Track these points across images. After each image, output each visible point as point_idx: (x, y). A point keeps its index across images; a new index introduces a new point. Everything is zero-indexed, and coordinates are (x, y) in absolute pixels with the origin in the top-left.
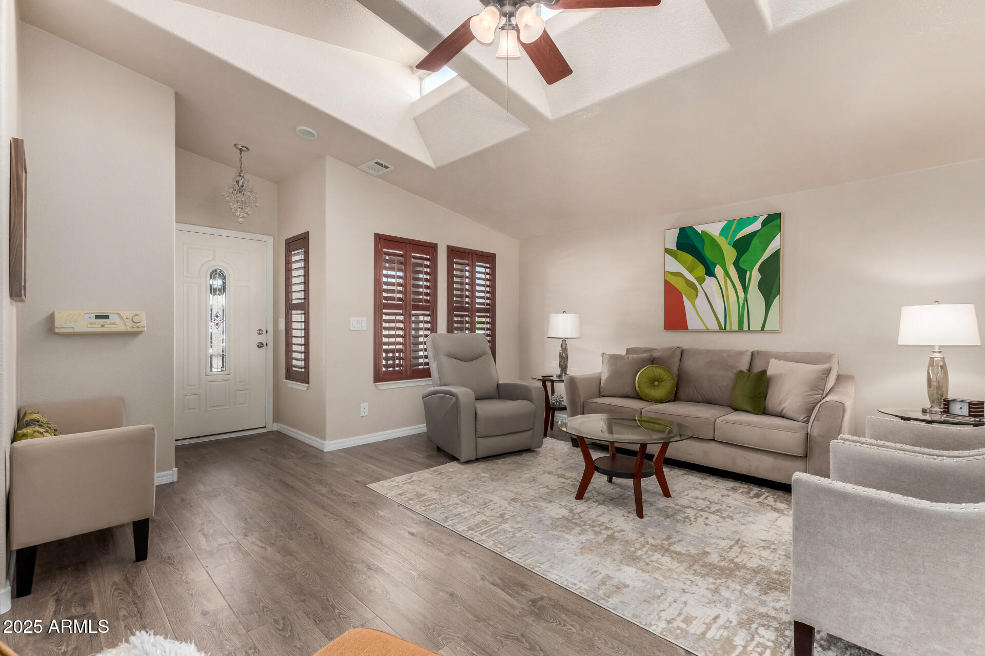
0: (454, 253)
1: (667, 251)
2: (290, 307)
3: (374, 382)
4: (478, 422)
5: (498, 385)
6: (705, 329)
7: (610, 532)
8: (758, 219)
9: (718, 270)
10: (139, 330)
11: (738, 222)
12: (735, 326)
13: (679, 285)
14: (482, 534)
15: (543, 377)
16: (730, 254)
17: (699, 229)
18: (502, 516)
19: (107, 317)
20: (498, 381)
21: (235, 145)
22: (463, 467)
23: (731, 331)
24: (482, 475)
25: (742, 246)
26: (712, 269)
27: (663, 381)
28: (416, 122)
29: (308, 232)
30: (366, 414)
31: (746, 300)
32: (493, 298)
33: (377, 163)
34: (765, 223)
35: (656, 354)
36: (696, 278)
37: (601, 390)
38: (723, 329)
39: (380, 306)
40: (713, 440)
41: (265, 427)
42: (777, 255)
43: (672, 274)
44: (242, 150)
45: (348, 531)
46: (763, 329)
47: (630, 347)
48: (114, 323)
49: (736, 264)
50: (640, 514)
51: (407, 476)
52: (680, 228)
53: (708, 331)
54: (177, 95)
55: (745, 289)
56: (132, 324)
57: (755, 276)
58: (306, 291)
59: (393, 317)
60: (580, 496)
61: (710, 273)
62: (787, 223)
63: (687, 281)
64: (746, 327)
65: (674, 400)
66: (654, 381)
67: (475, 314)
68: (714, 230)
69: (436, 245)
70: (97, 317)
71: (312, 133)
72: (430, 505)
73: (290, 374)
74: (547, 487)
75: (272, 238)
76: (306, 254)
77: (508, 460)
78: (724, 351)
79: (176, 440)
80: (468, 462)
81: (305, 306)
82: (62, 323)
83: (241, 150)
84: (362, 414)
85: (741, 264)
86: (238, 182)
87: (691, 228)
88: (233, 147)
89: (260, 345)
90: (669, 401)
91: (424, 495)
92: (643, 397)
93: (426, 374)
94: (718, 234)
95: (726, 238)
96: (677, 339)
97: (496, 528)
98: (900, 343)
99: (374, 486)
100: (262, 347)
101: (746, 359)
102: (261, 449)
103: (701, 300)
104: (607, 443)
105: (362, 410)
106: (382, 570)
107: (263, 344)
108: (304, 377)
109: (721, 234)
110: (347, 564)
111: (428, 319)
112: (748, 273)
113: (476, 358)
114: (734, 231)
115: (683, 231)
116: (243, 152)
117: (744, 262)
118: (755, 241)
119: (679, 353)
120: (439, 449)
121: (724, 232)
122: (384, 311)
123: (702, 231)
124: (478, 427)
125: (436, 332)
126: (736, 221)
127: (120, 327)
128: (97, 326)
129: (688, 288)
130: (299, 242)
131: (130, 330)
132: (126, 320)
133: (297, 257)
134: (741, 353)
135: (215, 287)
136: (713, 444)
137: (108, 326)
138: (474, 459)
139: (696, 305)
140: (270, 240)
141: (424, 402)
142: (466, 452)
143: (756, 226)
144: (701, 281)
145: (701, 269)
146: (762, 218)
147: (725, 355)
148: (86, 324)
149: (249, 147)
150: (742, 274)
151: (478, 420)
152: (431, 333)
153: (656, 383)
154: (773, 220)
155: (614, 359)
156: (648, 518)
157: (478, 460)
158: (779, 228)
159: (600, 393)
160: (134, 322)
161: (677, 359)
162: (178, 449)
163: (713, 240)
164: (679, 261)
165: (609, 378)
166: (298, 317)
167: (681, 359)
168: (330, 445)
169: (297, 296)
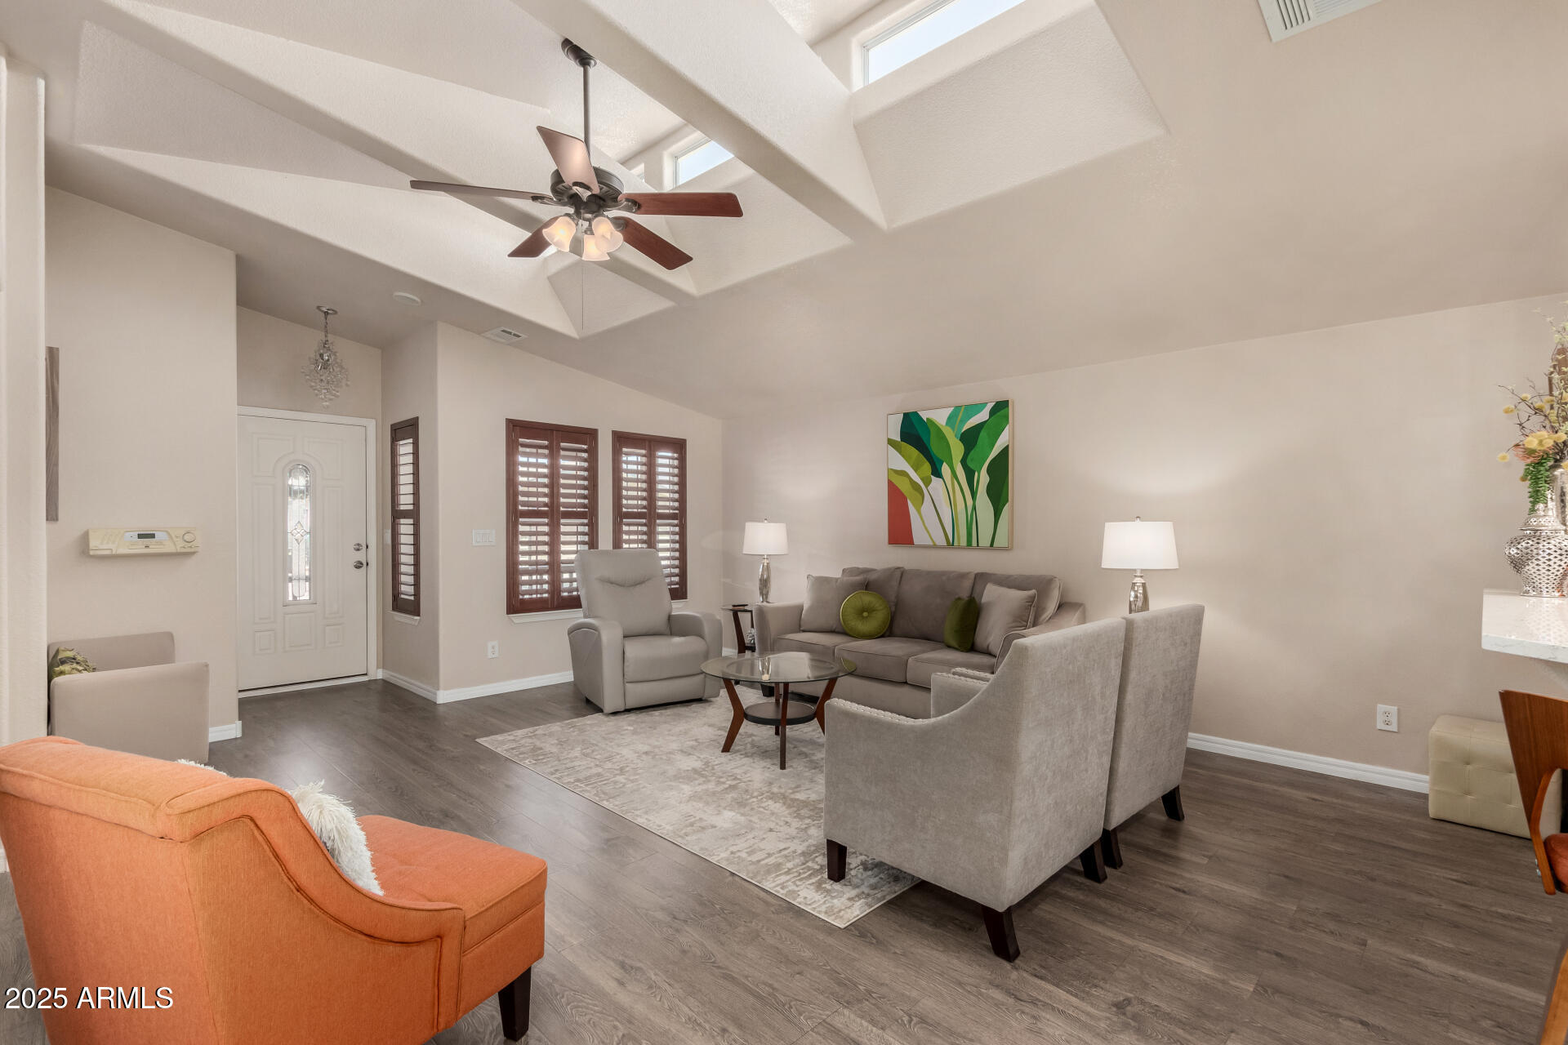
0: (622, 440)
1: (891, 442)
2: (397, 514)
3: (508, 613)
4: (626, 664)
5: (670, 617)
6: (931, 544)
7: (734, 783)
8: (984, 408)
9: (945, 469)
10: (192, 550)
11: (965, 409)
12: (964, 542)
13: (903, 486)
14: (587, 785)
15: (734, 606)
16: (957, 450)
17: (924, 415)
18: (621, 769)
19: (153, 536)
20: (671, 612)
21: (318, 308)
22: (605, 719)
23: (960, 547)
24: (626, 728)
25: (970, 439)
26: (938, 466)
27: (874, 611)
28: (550, 282)
29: (417, 418)
30: (496, 655)
31: (974, 508)
32: (682, 500)
33: (503, 331)
34: (993, 412)
35: (873, 577)
36: (922, 479)
37: (802, 623)
38: (950, 545)
39: (514, 515)
40: (906, 683)
41: (366, 674)
42: (1005, 452)
43: (896, 472)
44: (328, 313)
45: (435, 784)
46: (992, 545)
47: (846, 567)
48: (160, 543)
49: (964, 462)
50: (783, 767)
51: (531, 729)
52: (904, 414)
53: (935, 547)
54: (239, 260)
55: (974, 494)
56: (183, 544)
57: (983, 478)
58: (416, 494)
59: (533, 529)
60: (727, 748)
61: (937, 473)
62: (1017, 412)
63: (912, 482)
64: (974, 543)
65: (889, 636)
66: (863, 612)
67: (655, 522)
68: (940, 417)
69: (596, 431)
70: (140, 536)
71: (414, 300)
72: (542, 759)
73: (399, 604)
74: (696, 740)
75: (374, 421)
76: (416, 445)
77: (669, 711)
78: (943, 573)
79: (240, 691)
80: (615, 713)
81: (414, 514)
82: (97, 544)
83: (326, 313)
84: (490, 655)
85: (971, 465)
86: (321, 356)
87: (916, 414)
88: (317, 311)
89: (359, 565)
90: (882, 636)
91: (541, 749)
92: (848, 631)
93: (574, 603)
94: (944, 424)
95: (953, 429)
96: (899, 557)
97: (608, 780)
98: (1103, 566)
99: (483, 741)
100: (361, 567)
101: (968, 584)
102: (356, 701)
103: (927, 504)
104: (773, 685)
105: (490, 650)
106: (459, 817)
107: (362, 564)
108: (412, 607)
109: (947, 424)
110: (423, 813)
111: (586, 529)
112: (976, 474)
113: (641, 583)
114: (961, 421)
115: (908, 416)
116: (329, 316)
117: (972, 460)
118: (983, 434)
119: (898, 574)
120: (588, 701)
121: (951, 420)
122: (521, 520)
123: (927, 419)
124: (626, 669)
125: (597, 548)
126: (963, 408)
127: (169, 548)
128: (140, 547)
129: (912, 490)
130: (406, 429)
131: (179, 550)
132: (175, 539)
133: (405, 448)
134: (962, 576)
135: (295, 488)
136: (906, 690)
137: (154, 547)
138: (623, 709)
139: (922, 512)
140: (371, 425)
141: (570, 638)
142: (610, 702)
143: (983, 416)
144: (927, 482)
145: (927, 467)
146: (990, 406)
147: (944, 578)
148: (129, 545)
149: (338, 310)
150: (970, 475)
151: (626, 660)
152: (590, 548)
153: (865, 614)
154: (1001, 408)
155: (820, 583)
156: (791, 769)
157: (628, 711)
158: (1006, 417)
159: (800, 626)
160: (185, 541)
161: (895, 583)
162: (242, 703)
163: (939, 430)
164: (903, 456)
165: (811, 608)
166: (406, 527)
167: (900, 583)
168: (444, 697)
169: (406, 501)
